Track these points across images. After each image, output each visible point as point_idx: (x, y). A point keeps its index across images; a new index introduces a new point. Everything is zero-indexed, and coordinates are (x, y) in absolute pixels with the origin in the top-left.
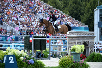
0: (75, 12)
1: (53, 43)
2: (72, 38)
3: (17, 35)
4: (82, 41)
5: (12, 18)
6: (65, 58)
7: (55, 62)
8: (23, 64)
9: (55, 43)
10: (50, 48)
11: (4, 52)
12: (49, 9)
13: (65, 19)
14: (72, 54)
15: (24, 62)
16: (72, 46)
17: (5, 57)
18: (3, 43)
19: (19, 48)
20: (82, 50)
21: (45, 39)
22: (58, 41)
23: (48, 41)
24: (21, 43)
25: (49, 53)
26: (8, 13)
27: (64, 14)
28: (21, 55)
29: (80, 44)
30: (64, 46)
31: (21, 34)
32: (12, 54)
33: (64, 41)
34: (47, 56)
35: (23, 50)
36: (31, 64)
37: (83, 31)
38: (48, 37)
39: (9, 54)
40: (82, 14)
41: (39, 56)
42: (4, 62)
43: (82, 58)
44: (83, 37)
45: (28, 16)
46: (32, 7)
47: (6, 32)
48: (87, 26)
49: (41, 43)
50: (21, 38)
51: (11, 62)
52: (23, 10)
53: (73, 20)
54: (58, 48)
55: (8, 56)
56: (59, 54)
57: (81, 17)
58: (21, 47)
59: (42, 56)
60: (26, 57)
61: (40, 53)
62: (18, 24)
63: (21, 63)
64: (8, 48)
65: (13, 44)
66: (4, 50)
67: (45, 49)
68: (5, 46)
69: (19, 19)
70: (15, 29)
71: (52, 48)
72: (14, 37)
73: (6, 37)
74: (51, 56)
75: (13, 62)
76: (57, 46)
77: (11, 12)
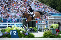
0: (53, 4)
1: (40, 23)
2: (51, 20)
3: (18, 18)
4: (57, 21)
5: (16, 8)
6: (47, 31)
7: (41, 34)
8: (22, 35)
9: (41, 23)
10: (38, 26)
11: (11, 28)
12: (38, 3)
13: (47, 9)
14: (51, 29)
15: (23, 34)
16: (51, 25)
17: (11, 31)
18: (10, 23)
19: (19, 26)
20: (57, 27)
21: (35, 20)
22: (43, 22)
23: (37, 22)
24: (21, 23)
25: (38, 29)
26: (13, 5)
27: (46, 6)
28: (21, 30)
29: (56, 24)
30: (47, 25)
31: (21, 18)
32: (15, 29)
33: (46, 21)
34: (36, 30)
35: (22, 27)
36: (26, 35)
37: (58, 16)
38: (37, 19)
39: (14, 29)
40: (57, 6)
41: (32, 30)
42: (11, 34)
43: (57, 32)
44: (57, 20)
45: (25, 7)
46: (27, 2)
47: (12, 17)
48: (60, 13)
49: (32, 23)
50: (21, 20)
51: (15, 34)
52: (22, 4)
53: (52, 9)
54: (43, 26)
55: (13, 31)
56: (43, 30)
57: (57, 7)
58: (20, 25)
59: (33, 30)
60: (23, 31)
61: (32, 29)
62: (19, 12)
63: (20, 35)
64: (13, 26)
65: (16, 23)
66: (10, 27)
67: (35, 26)
68: (11, 25)
69: (20, 9)
70: (17, 15)
71: (39, 26)
72: (16, 19)
73: (12, 19)
74: (39, 31)
75: (16, 34)
76: (42, 25)
77: (15, 4)
